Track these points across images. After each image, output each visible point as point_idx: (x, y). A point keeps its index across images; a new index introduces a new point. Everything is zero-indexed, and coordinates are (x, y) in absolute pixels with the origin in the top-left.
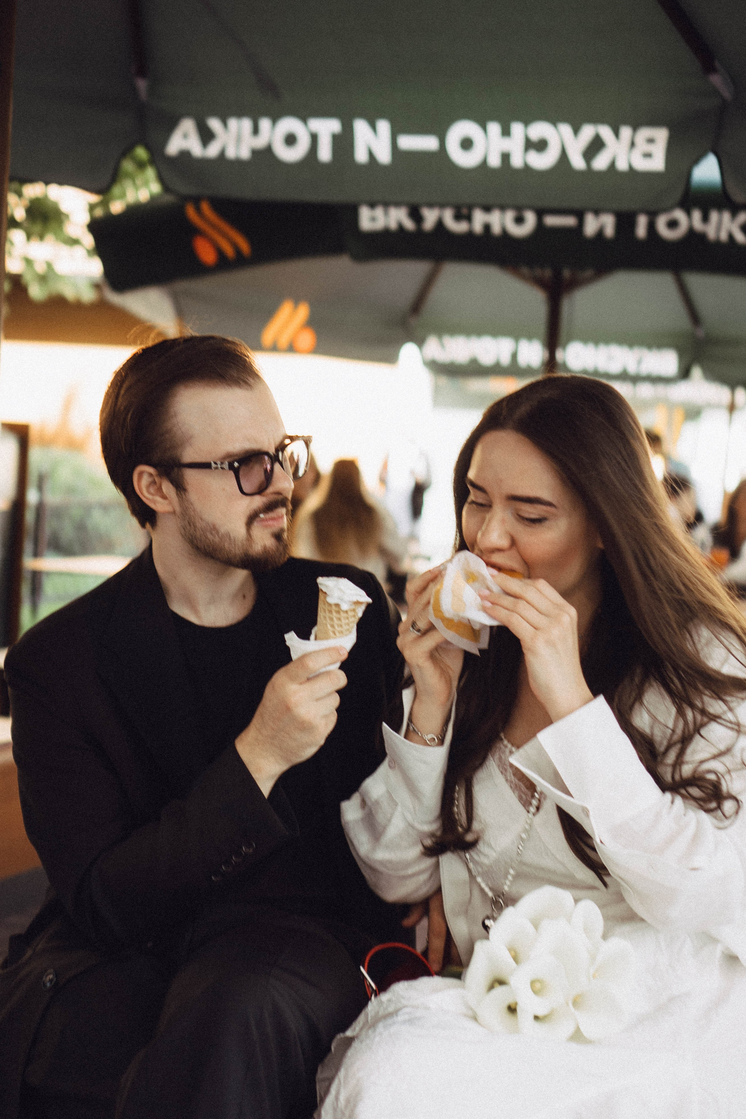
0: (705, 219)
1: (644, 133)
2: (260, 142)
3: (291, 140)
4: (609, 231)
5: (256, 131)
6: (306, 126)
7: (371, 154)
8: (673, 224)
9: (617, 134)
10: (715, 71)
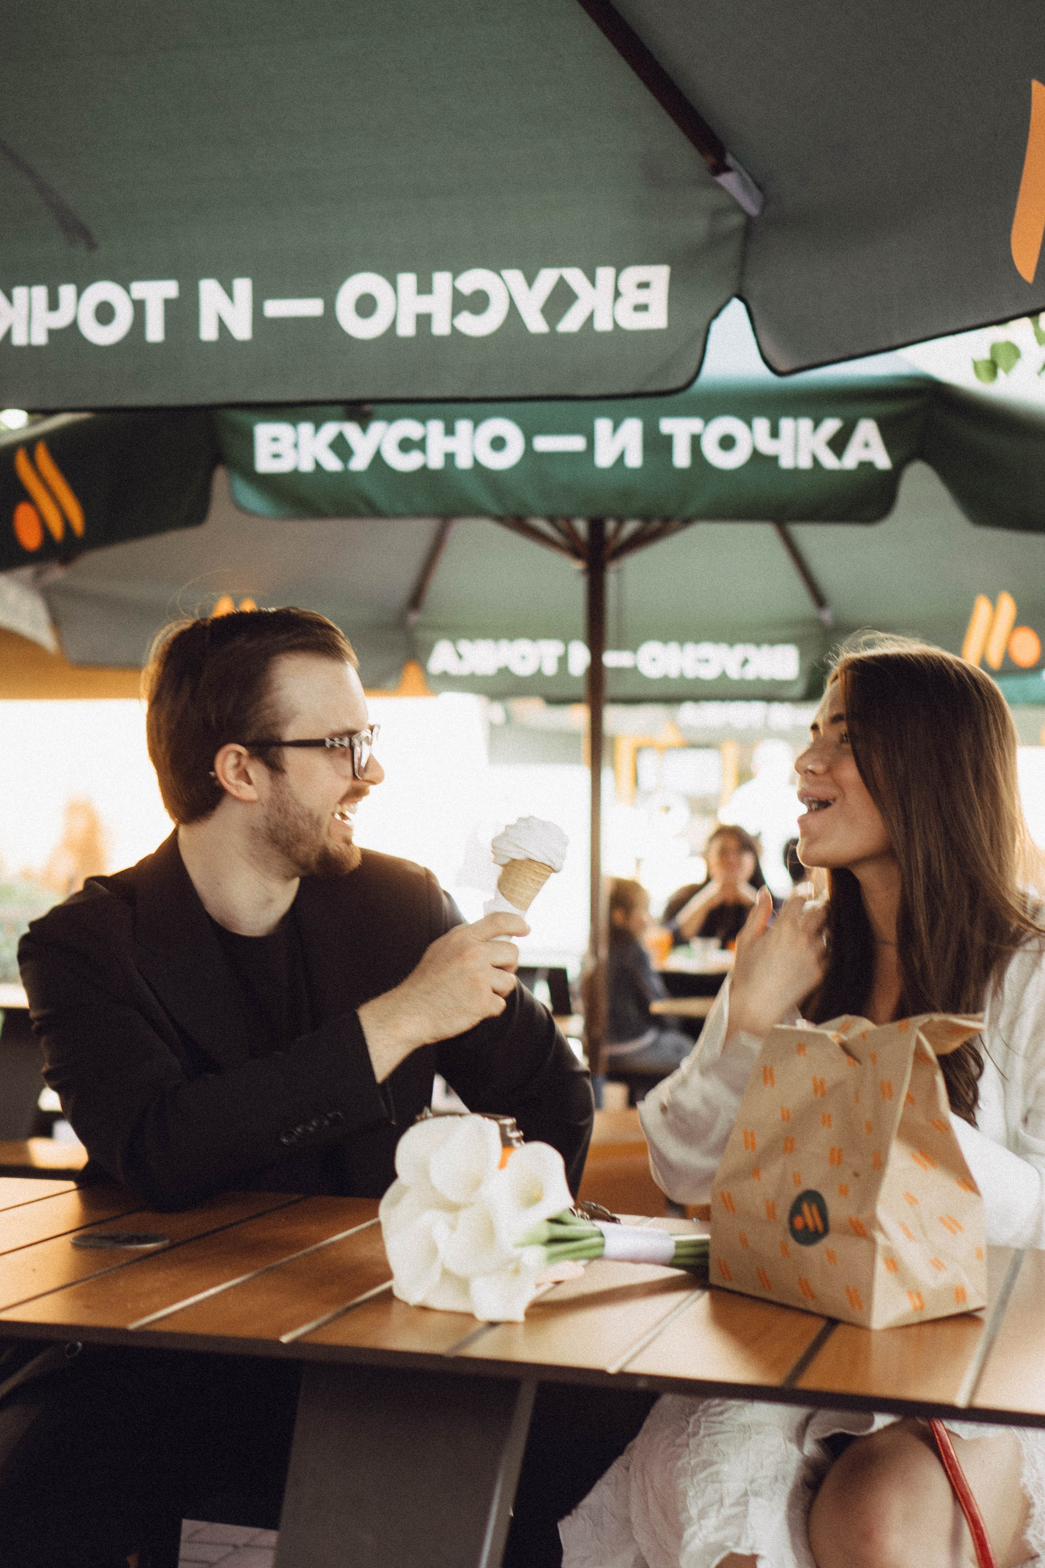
0: (775, 433)
1: (633, 274)
2: (61, 319)
3: (105, 313)
4: (634, 460)
5: (53, 304)
6: (128, 290)
7: (222, 326)
8: (727, 443)
9: (592, 280)
10: (727, 169)
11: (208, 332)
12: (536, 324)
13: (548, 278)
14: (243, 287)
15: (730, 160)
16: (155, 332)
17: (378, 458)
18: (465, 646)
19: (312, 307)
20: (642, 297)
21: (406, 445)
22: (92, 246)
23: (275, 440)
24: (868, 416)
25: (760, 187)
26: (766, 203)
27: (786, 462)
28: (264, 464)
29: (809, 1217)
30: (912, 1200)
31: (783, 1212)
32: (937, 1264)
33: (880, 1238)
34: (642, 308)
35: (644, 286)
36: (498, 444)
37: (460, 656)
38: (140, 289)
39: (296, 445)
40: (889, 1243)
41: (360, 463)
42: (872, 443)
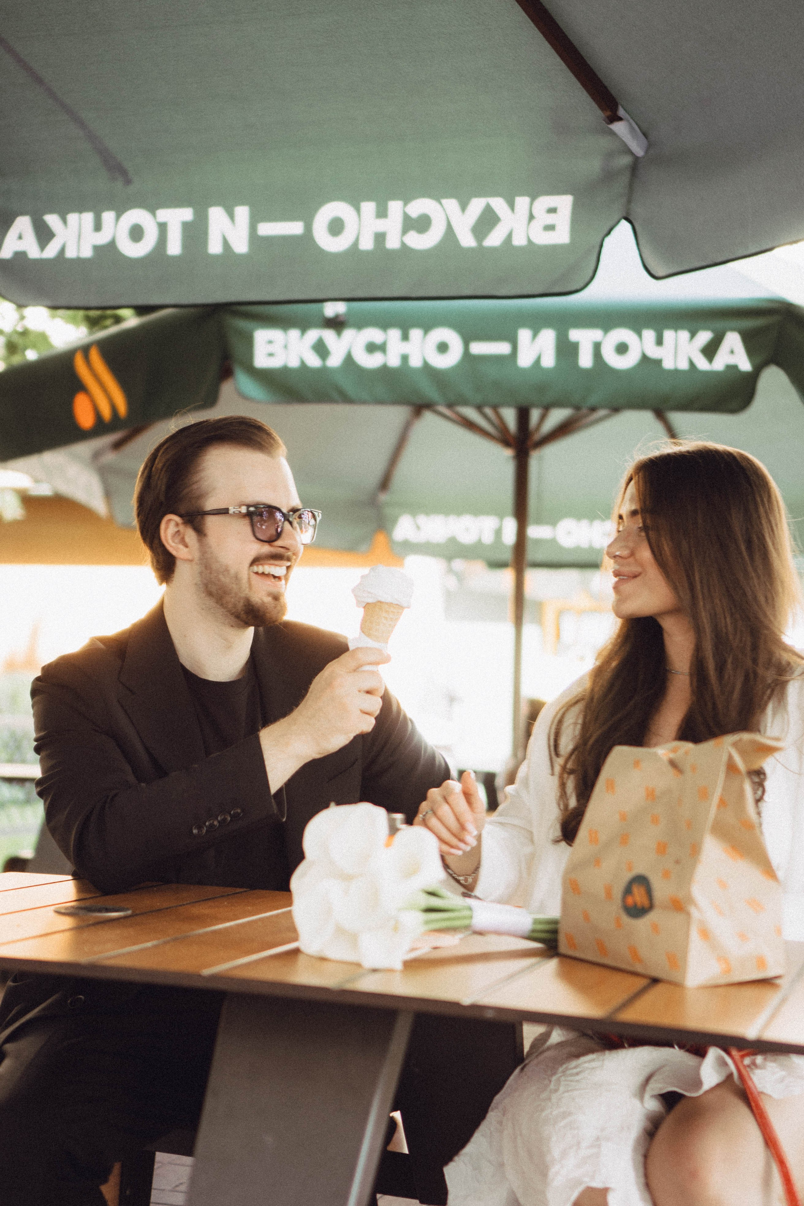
0: (659, 342)
1: (545, 202)
2: (102, 238)
3: (137, 233)
4: (549, 361)
5: (98, 227)
6: (154, 215)
7: (226, 244)
8: (622, 349)
9: (512, 206)
10: (620, 119)
11: (215, 247)
12: (467, 240)
13: (477, 205)
14: (242, 212)
15: (621, 112)
16: (174, 248)
17: (349, 358)
18: (422, 519)
19: (295, 228)
20: (550, 219)
21: (372, 348)
22: (128, 182)
23: (270, 342)
24: (733, 329)
25: (645, 135)
26: (650, 146)
27: (668, 364)
28: (261, 361)
29: (638, 894)
30: (723, 885)
31: (618, 893)
32: (743, 937)
33: (694, 912)
34: (550, 228)
35: (552, 211)
36: (443, 348)
37: (418, 528)
38: (164, 214)
39: (286, 347)
40: (701, 916)
41: (335, 361)
42: (736, 350)
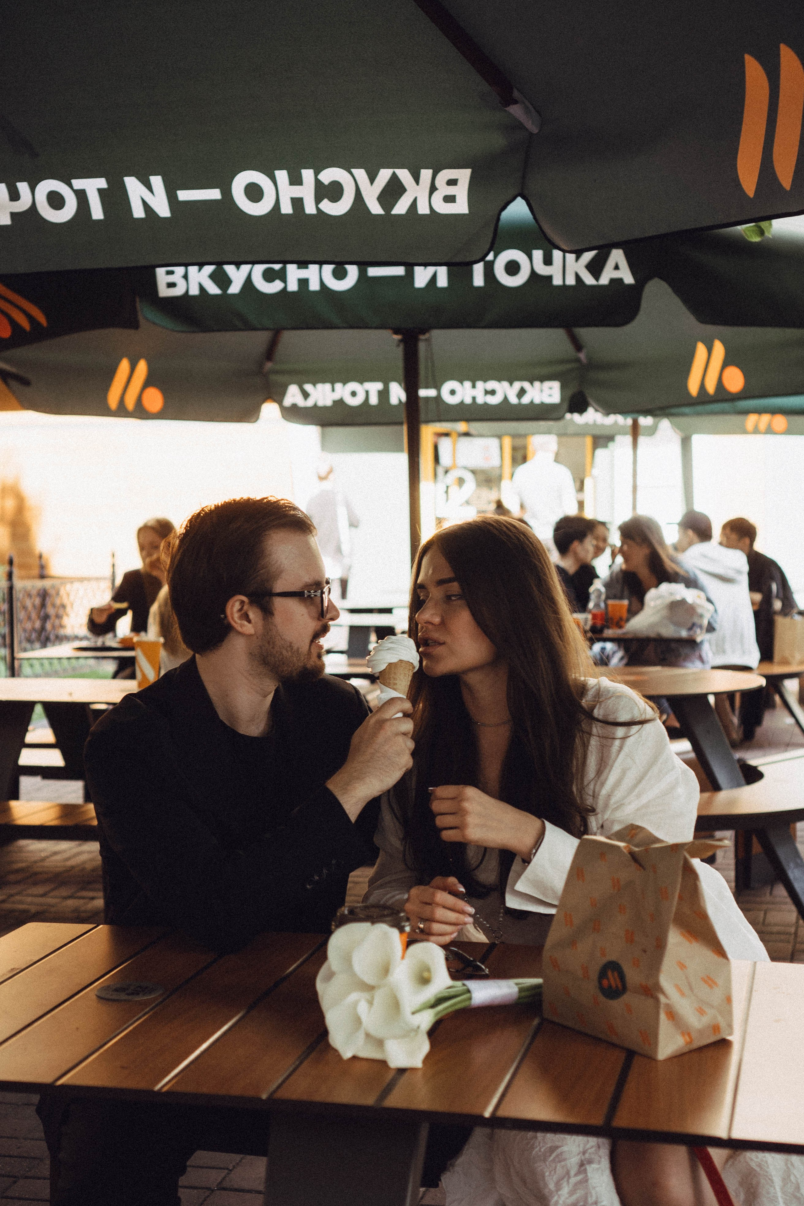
0: (548, 261)
1: (446, 174)
2: (20, 206)
4: (443, 283)
5: (14, 196)
6: (71, 184)
7: (148, 208)
8: (512, 268)
9: (416, 178)
10: (514, 102)
11: (139, 212)
12: (376, 209)
13: (385, 175)
14: (157, 181)
15: (517, 95)
16: (97, 213)
17: (248, 282)
18: (309, 388)
19: (212, 194)
20: (451, 190)
23: (171, 274)
24: (617, 248)
25: (538, 112)
26: (543, 123)
27: (557, 281)
28: (164, 292)
29: (612, 979)
30: (682, 966)
31: (594, 974)
32: (701, 1012)
33: (662, 999)
34: (450, 199)
35: (453, 183)
37: (305, 394)
38: (80, 183)
39: (186, 277)
40: (668, 1002)
41: (235, 288)
42: (620, 266)
